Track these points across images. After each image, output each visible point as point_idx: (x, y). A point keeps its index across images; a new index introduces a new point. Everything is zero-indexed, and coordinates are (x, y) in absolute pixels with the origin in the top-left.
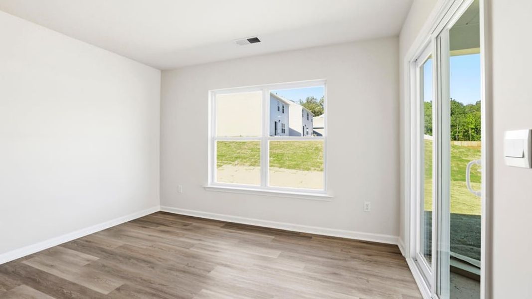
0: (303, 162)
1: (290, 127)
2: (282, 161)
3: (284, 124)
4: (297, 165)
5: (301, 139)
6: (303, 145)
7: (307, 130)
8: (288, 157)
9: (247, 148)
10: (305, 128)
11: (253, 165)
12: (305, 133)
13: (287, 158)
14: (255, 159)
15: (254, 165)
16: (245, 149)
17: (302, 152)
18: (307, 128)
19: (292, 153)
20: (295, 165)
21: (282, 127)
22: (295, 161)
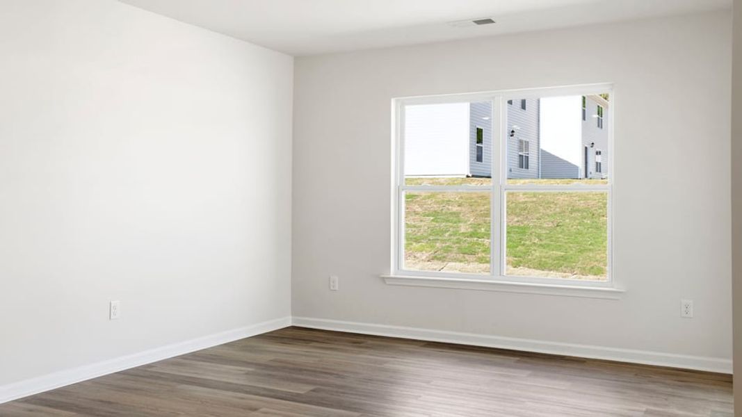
0: (581, 251)
1: (542, 147)
2: (520, 248)
3: (527, 143)
4: (564, 258)
5: (579, 186)
6: (581, 205)
7: (599, 159)
8: (539, 236)
9: (419, 210)
10: (591, 152)
11: (439, 259)
12: (592, 168)
13: (536, 241)
14: (444, 241)
15: (442, 259)
16: (417, 214)
17: (579, 224)
18: (598, 153)
19: (551, 225)
20: (557, 258)
21: (521, 149)
22: (559, 248)
